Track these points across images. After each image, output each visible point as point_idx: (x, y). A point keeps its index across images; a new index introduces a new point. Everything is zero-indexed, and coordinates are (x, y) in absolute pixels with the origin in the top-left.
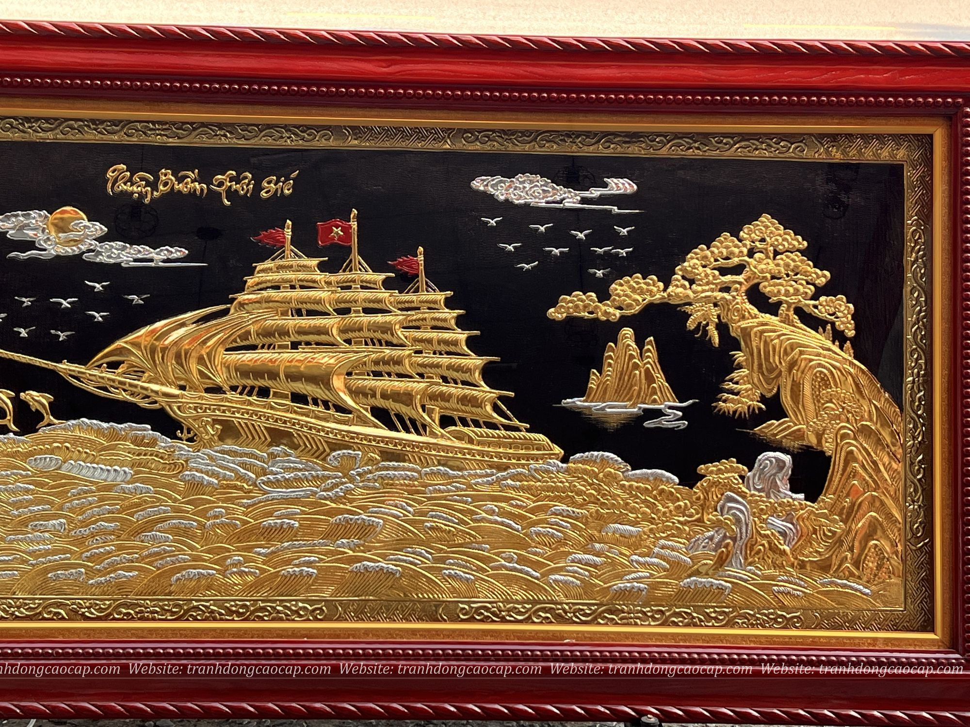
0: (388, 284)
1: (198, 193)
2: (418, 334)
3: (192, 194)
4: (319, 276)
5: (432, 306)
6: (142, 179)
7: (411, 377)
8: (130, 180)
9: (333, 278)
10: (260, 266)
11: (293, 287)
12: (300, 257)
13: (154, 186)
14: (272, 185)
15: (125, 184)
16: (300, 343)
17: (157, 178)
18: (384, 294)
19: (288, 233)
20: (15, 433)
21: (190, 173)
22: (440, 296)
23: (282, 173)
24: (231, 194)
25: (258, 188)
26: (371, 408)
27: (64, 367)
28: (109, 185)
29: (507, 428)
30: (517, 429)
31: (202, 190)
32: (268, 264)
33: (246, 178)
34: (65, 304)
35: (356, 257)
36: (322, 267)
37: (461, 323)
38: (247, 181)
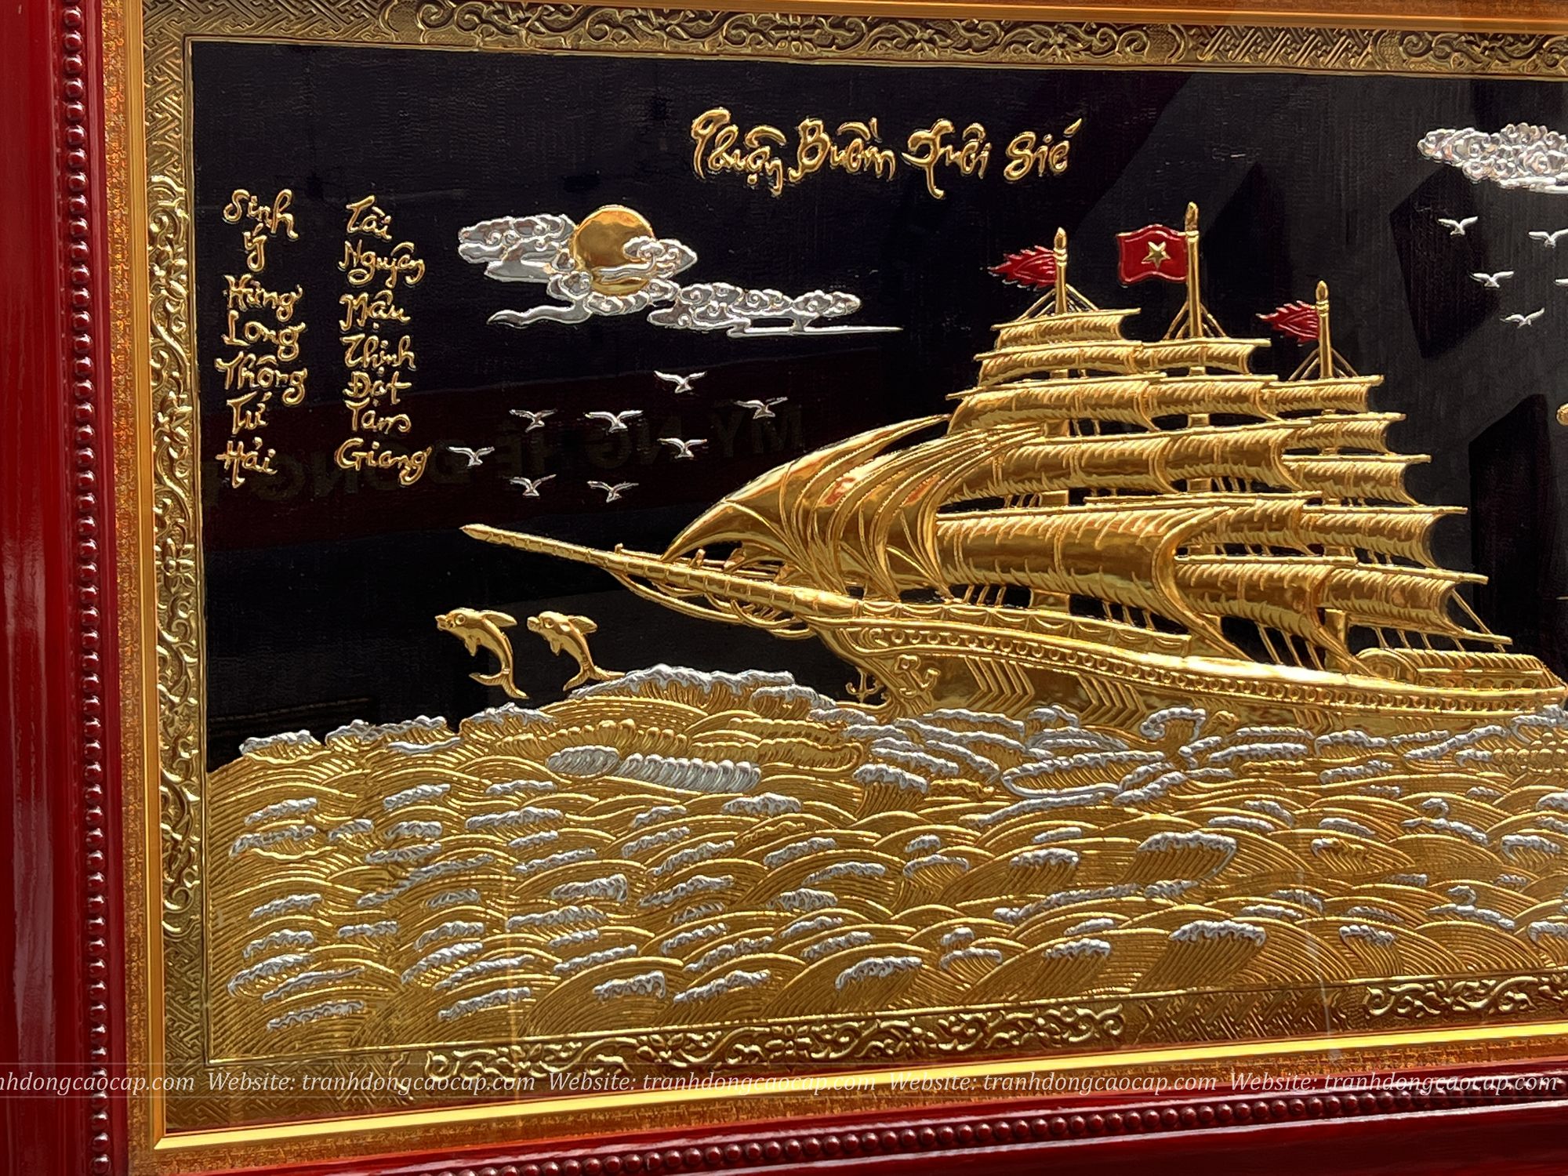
0: (1259, 363)
1: (878, 171)
2: (1314, 465)
3: (867, 173)
4: (1124, 348)
5: (1344, 406)
6: (764, 141)
7: (1298, 553)
8: (739, 143)
9: (1149, 350)
10: (1007, 330)
11: (1073, 374)
12: (1084, 307)
13: (788, 154)
14: (1027, 152)
15: (730, 151)
16: (1087, 491)
17: (794, 139)
18: (1251, 384)
19: (1061, 256)
20: (520, 703)
21: (861, 125)
22: (1359, 384)
23: (1048, 125)
24: (946, 173)
25: (1000, 159)
26: (1223, 620)
27: (621, 558)
28: (698, 154)
29: (1471, 645)
30: (1489, 647)
31: (886, 164)
32: (1023, 325)
33: (974, 135)
34: (617, 422)
35: (1194, 305)
36: (1129, 329)
37: (1396, 439)
38: (974, 143)
